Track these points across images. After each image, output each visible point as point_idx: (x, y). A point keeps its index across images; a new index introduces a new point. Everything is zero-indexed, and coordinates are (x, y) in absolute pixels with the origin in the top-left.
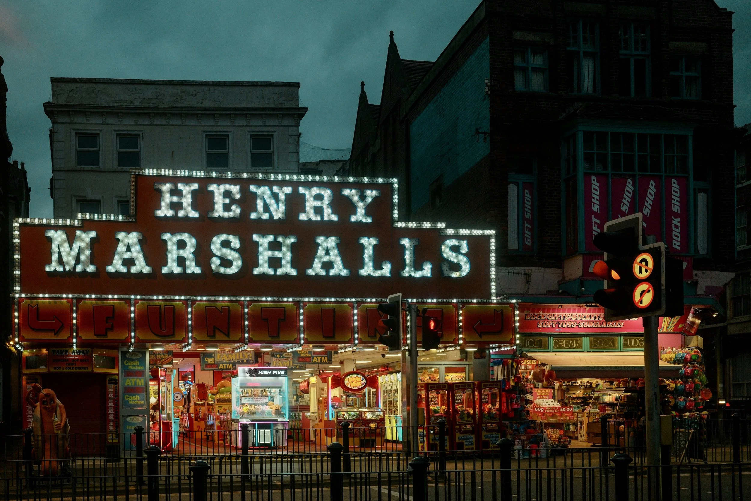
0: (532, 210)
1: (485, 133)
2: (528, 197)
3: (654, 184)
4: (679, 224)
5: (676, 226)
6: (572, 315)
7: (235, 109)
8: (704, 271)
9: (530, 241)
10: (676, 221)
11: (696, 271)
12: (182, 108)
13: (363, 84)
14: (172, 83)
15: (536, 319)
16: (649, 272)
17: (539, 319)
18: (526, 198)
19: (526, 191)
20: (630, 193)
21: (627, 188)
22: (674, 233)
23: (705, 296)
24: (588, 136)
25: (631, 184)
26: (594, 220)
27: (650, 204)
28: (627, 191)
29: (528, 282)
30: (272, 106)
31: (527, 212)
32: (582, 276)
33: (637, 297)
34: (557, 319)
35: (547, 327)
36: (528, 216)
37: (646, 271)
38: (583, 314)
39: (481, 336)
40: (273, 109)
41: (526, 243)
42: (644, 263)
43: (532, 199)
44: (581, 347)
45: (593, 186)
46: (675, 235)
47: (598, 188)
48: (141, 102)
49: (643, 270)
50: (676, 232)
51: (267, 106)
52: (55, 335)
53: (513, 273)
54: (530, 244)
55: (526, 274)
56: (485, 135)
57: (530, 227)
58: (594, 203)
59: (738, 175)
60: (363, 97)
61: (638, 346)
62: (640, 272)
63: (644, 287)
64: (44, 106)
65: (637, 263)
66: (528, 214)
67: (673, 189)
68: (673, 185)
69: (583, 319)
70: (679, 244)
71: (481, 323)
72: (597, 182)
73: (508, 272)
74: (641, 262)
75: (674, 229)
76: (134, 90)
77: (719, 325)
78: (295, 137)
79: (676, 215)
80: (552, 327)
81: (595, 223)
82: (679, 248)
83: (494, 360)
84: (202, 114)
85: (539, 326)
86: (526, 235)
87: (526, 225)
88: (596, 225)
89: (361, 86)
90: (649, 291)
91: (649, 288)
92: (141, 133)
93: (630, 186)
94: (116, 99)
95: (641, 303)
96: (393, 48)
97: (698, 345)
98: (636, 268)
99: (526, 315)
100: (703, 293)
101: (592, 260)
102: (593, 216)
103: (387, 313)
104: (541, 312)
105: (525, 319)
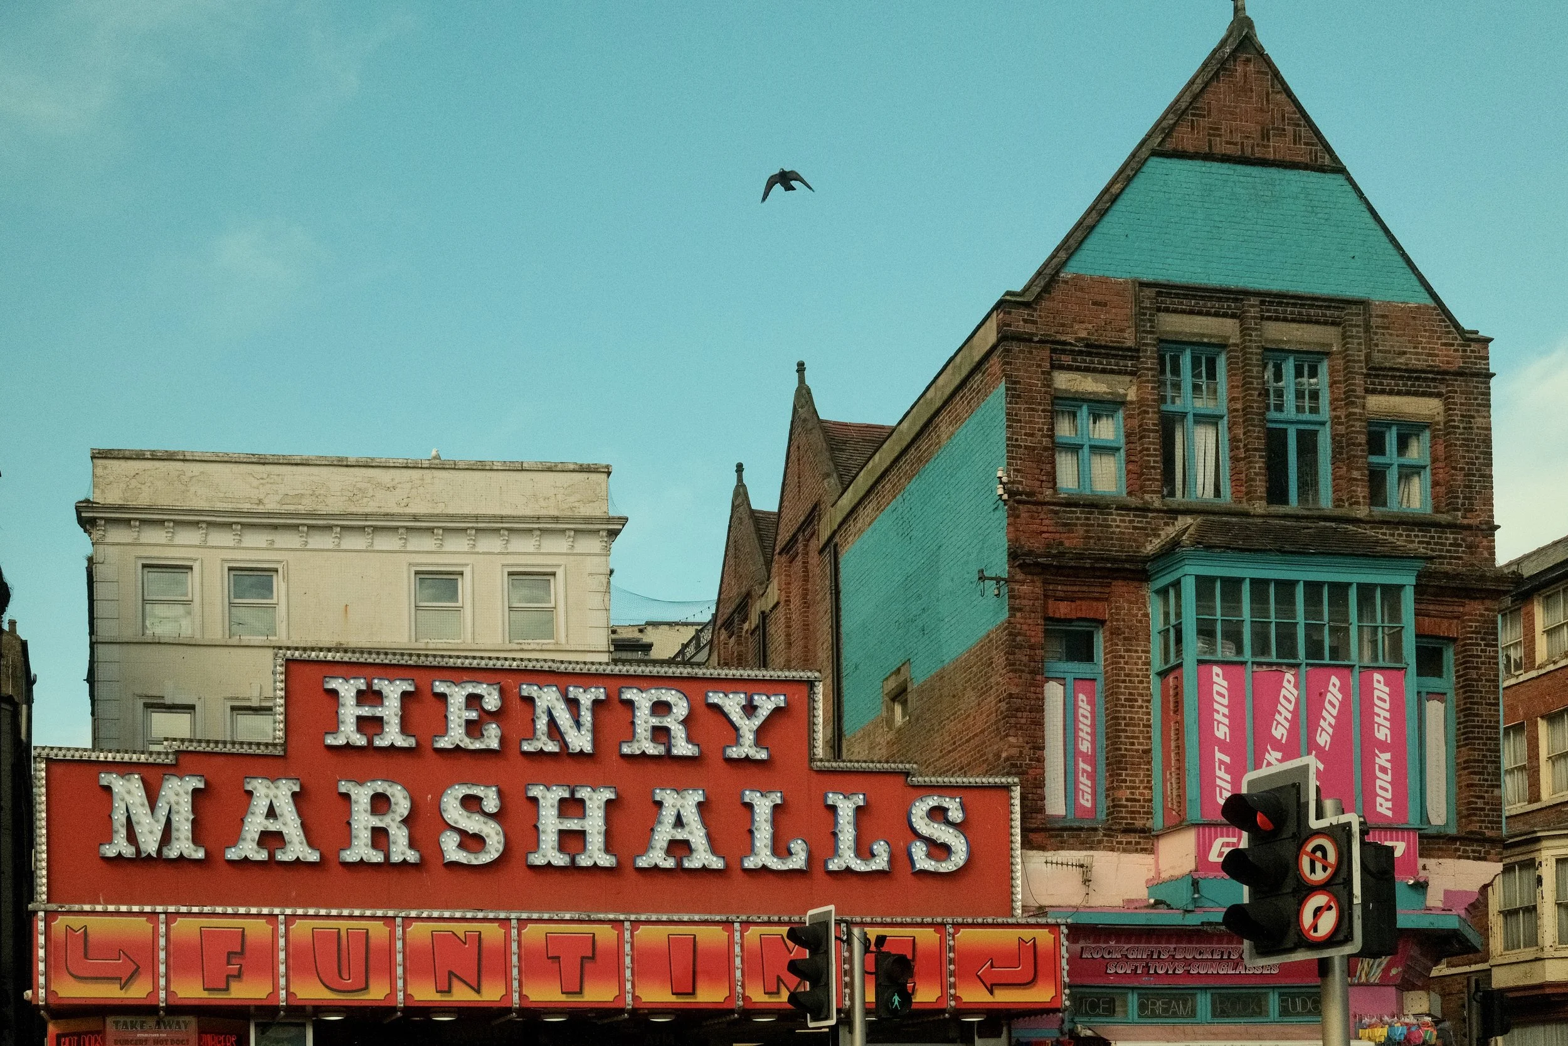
0: (1093, 734)
1: (998, 580)
2: (1084, 708)
3: (1338, 684)
4: (1388, 765)
5: (1383, 770)
6: (1175, 949)
7: (477, 518)
8: (1440, 860)
9: (1089, 797)
10: (1383, 759)
11: (1425, 859)
12: (366, 516)
13: (740, 468)
14: (345, 463)
15: (1103, 957)
16: (1329, 870)
17: (1110, 956)
18: (1081, 711)
19: (1081, 696)
20: (1290, 702)
21: (1284, 692)
22: (1378, 782)
23: (1443, 910)
24: (1204, 585)
25: (1292, 683)
26: (1219, 755)
27: (1330, 724)
28: (1285, 697)
29: (1086, 881)
30: (554, 512)
31: (1083, 739)
32: (1196, 870)
33: (1307, 918)
34: (1145, 957)
35: (1125, 973)
36: (1085, 746)
37: (1325, 869)
38: (1198, 946)
39: (991, 993)
40: (556, 519)
41: (1082, 802)
42: (1319, 854)
43: (1093, 712)
44: (1193, 1014)
45: (1216, 688)
46: (1381, 788)
47: (1225, 692)
48: (280, 503)
49: (1319, 866)
50: (1383, 781)
51: (543, 512)
52: (121, 989)
53: (1057, 863)
54: (1089, 805)
55: (1082, 866)
56: (998, 583)
57: (1089, 769)
58: (1219, 722)
59: (1508, 658)
60: (741, 493)
61: (1310, 1011)
62: (1313, 870)
63: (1319, 900)
64: (77, 508)
65: (1307, 854)
66: (1085, 742)
67: (1376, 693)
68: (1376, 685)
69: (1198, 957)
70: (1389, 804)
71: (992, 966)
72: (1224, 679)
73: (1046, 862)
74: (1314, 850)
75: (1379, 774)
76: (265, 476)
77: (1474, 968)
78: (601, 576)
79: (1383, 747)
80: (1136, 973)
81: (1221, 762)
82: (1389, 814)
83: (1018, 1040)
84: (407, 528)
85: (1109, 971)
86: (1081, 786)
87: (1082, 765)
88: (1223, 767)
89: (737, 471)
90: (1330, 908)
91: (1329, 901)
92: (280, 567)
93: (1290, 687)
94: (227, 495)
95: (1316, 930)
96: (804, 396)
97: (1430, 1010)
98: (1305, 862)
99: (1082, 948)
100: (1440, 905)
101: (1216, 838)
102: (1216, 748)
103: (803, 944)
104: (1112, 943)
105: (1081, 957)
